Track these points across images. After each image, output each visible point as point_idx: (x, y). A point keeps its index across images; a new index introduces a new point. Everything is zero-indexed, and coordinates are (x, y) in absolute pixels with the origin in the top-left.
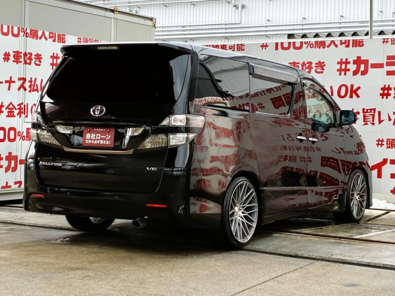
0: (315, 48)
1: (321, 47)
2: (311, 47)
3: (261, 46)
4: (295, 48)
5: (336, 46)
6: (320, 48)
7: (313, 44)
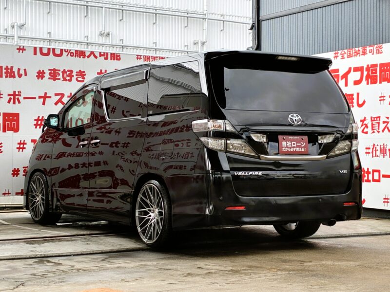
0: (75, 56)
1: (82, 57)
2: (71, 56)
3: (17, 49)
4: (55, 55)
5: (96, 57)
6: (80, 57)
7: (73, 53)
